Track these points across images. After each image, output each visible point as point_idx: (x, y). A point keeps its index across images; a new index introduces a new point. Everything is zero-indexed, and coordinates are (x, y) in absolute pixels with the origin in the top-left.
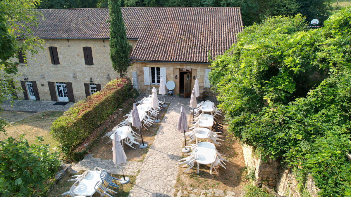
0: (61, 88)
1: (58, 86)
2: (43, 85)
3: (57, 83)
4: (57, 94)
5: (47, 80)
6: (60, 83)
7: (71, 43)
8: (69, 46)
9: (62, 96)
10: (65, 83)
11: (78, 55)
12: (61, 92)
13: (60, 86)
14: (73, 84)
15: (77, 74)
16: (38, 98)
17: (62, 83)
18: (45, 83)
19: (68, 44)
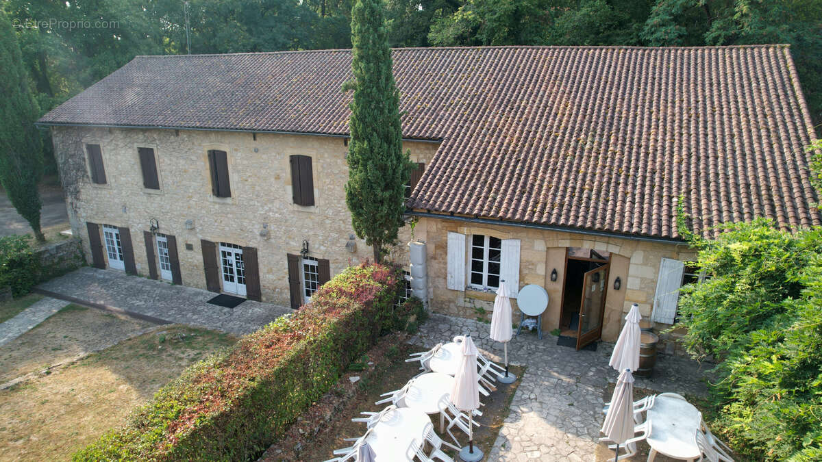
0: (232, 259)
1: (224, 253)
2: (189, 247)
3: (223, 244)
4: (222, 274)
5: (200, 237)
6: (229, 245)
7: (262, 143)
8: (256, 151)
9: (232, 280)
10: (241, 247)
11: (278, 178)
12: (231, 271)
13: (230, 254)
14: (259, 253)
15: (272, 227)
16: (177, 278)
17: (236, 246)
18: (196, 242)
19: (253, 144)
